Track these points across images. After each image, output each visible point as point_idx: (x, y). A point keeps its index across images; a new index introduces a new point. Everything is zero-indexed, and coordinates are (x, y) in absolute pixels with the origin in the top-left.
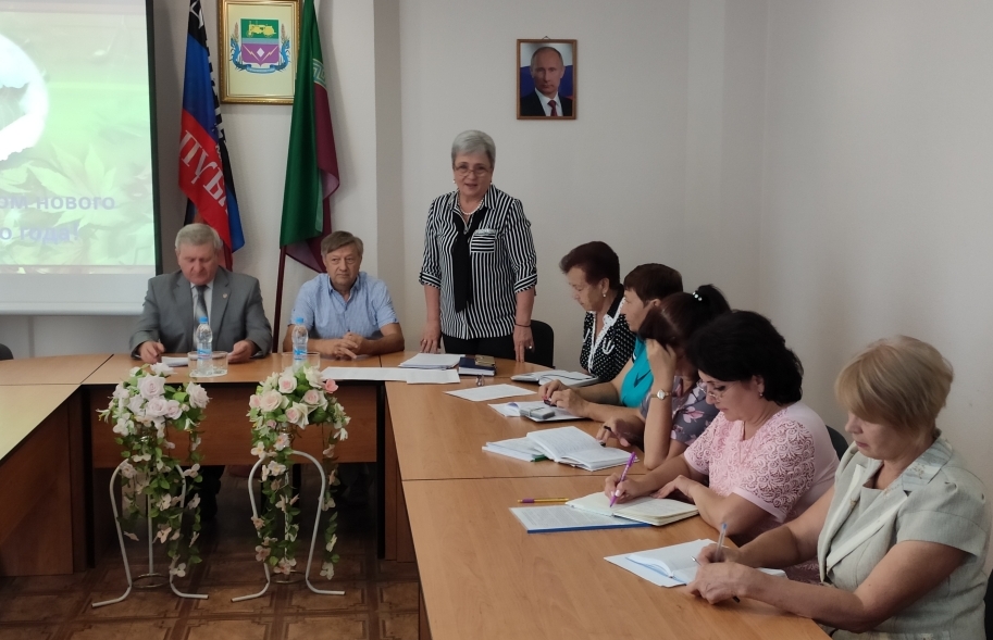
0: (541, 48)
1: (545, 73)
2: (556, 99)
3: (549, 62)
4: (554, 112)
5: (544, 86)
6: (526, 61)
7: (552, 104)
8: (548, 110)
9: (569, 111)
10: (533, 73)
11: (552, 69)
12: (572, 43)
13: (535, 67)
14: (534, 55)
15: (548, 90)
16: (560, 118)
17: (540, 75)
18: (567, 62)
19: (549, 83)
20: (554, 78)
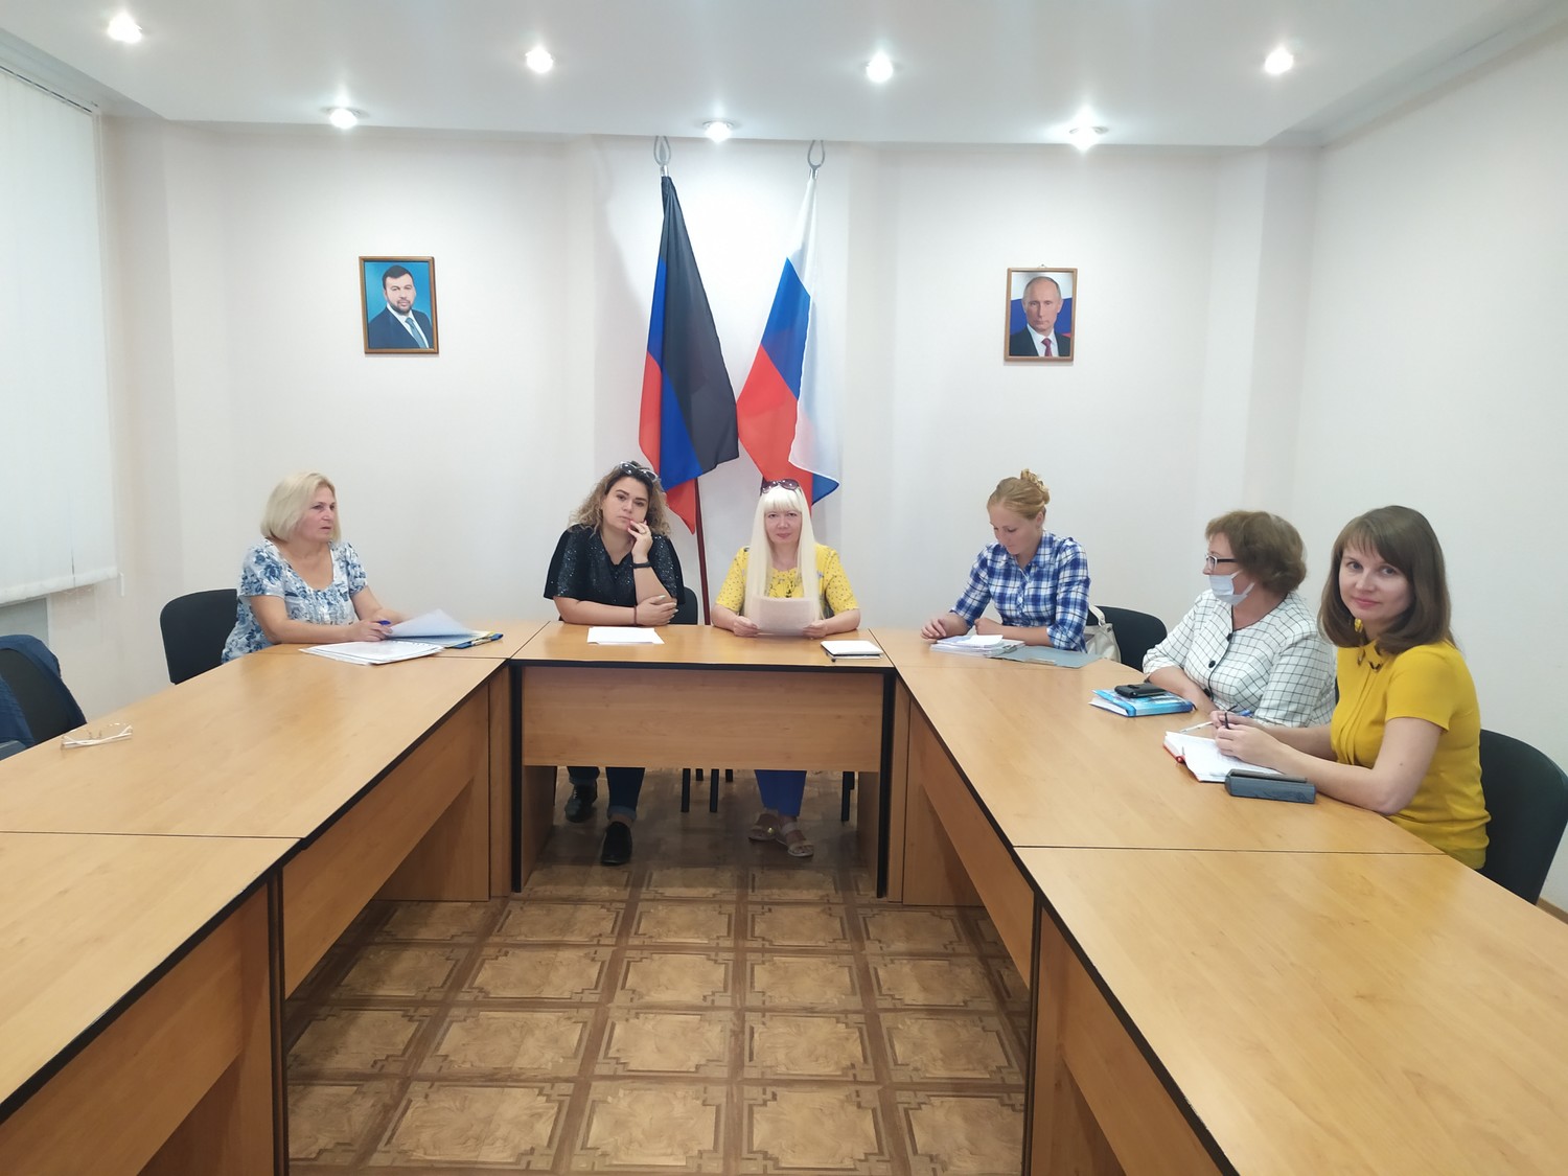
0: (1035, 278)
1: (1039, 307)
2: (1052, 337)
3: (1044, 294)
4: (1048, 352)
5: (1038, 322)
6: (1018, 293)
7: (1046, 342)
8: (1041, 350)
9: (1066, 350)
10: (1026, 307)
11: (1047, 302)
12: (1072, 272)
13: (1028, 300)
14: (1028, 286)
15: (1042, 326)
16: (1055, 360)
17: (1034, 308)
18: (1066, 294)
19: (1044, 319)
20: (1049, 314)
